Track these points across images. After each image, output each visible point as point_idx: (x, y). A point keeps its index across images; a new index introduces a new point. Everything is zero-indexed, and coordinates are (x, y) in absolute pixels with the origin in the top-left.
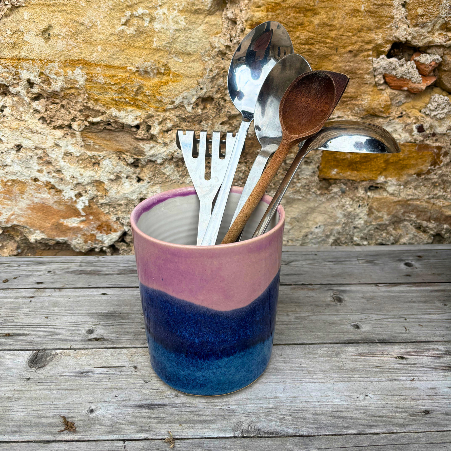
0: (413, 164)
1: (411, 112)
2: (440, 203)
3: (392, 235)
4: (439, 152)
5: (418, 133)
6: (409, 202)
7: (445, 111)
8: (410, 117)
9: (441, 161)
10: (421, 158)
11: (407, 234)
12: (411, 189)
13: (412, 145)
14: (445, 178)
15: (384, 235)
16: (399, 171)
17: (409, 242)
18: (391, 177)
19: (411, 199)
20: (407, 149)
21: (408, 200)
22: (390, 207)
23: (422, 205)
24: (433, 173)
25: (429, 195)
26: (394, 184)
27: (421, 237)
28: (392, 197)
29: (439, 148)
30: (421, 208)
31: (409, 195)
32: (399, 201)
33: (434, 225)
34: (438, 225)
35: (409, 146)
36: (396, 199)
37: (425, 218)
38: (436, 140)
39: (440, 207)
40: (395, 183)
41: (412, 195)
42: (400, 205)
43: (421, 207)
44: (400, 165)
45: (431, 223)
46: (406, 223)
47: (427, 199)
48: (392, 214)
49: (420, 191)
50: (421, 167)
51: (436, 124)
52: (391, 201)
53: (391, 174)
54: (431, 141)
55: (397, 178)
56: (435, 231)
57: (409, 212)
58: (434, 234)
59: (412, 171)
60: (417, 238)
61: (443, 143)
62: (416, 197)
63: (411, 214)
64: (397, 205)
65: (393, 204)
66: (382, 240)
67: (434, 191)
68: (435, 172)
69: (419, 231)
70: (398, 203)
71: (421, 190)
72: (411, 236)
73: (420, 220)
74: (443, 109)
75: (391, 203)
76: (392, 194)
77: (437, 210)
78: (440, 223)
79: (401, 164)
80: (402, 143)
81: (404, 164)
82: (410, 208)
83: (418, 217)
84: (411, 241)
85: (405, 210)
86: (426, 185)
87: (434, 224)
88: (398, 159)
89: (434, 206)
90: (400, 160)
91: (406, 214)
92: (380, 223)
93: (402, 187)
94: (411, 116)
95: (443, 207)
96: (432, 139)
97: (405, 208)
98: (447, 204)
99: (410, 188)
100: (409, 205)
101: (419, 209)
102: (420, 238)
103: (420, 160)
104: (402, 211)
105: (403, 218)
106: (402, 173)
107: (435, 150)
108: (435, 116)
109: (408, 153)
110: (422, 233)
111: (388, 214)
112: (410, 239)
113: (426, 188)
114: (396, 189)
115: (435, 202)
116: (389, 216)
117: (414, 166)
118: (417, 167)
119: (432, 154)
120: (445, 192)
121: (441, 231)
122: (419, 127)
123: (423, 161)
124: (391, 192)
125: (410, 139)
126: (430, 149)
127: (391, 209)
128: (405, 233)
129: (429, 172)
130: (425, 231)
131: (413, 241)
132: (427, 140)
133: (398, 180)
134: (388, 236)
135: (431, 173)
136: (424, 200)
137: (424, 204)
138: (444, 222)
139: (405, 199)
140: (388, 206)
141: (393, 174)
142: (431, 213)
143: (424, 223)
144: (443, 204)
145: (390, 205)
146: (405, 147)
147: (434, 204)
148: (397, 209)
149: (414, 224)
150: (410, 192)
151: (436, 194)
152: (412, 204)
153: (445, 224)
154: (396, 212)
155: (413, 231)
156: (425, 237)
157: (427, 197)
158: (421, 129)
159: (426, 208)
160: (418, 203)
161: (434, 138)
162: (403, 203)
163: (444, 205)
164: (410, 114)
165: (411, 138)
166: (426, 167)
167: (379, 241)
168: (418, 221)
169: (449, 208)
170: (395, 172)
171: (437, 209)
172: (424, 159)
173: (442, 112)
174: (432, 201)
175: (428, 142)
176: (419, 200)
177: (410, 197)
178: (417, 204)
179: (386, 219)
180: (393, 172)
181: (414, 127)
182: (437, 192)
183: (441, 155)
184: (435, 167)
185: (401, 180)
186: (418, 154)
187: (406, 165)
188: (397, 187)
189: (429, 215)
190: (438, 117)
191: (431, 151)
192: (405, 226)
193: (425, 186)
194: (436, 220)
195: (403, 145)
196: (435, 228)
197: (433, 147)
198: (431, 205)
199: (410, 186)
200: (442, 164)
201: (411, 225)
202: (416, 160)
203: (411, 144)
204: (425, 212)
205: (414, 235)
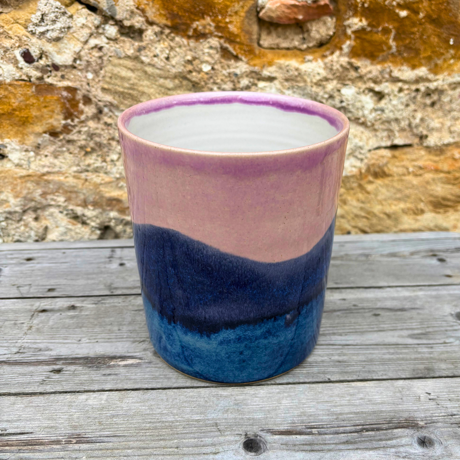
0: (36, 117)
1: (11, 29)
2: (95, 178)
3: (31, 229)
4: (74, 96)
5: (27, 64)
6: (45, 178)
7: (58, 25)
8: (11, 38)
9: (82, 112)
10: (45, 107)
11: (57, 227)
12: (48, 158)
13: (25, 85)
14: (97, 139)
15: (22, 228)
16: (21, 129)
17: (60, 238)
18: (9, 138)
19: (49, 173)
20: (19, 91)
21: (44, 175)
22: (17, 185)
23: (68, 182)
24: (75, 131)
25: (78, 165)
26: (17, 150)
27: (78, 231)
28: (18, 170)
29: (72, 90)
30: (68, 187)
31: (44, 166)
32: (29, 176)
33: (94, 213)
34: (101, 213)
35: (20, 86)
36: (24, 173)
37: (79, 202)
38: (63, 77)
39: (97, 186)
40: (18, 147)
41: (49, 167)
42: (32, 181)
43: (67, 184)
44: (17, 119)
45: (89, 209)
46: (52, 210)
47: (75, 172)
48: (22, 195)
49: (63, 161)
50: (50, 121)
51: (49, 48)
52: (15, 176)
53: (8, 133)
54: (55, 79)
55: (19, 139)
56: (98, 221)
57: (53, 193)
58: (97, 226)
59: (39, 129)
60: (73, 233)
61: (75, 82)
62: (56, 169)
63: (58, 196)
64: (26, 182)
65: (19, 181)
66: (20, 236)
67: (85, 160)
68: (77, 129)
69: (75, 222)
70: (27, 178)
71: (65, 159)
72: (62, 229)
73: (73, 204)
74: (54, 22)
75: (15, 179)
76: (18, 165)
77: (91, 190)
78: (104, 210)
79: (17, 116)
80: (8, 81)
81: (23, 117)
82: (51, 186)
83: (68, 200)
84: (63, 238)
85: (43, 189)
86: (71, 151)
87: (93, 210)
88: (11, 108)
89: (87, 183)
90: (14, 110)
91: (49, 197)
92: (7, 209)
93: (32, 154)
94: (13, 36)
95: (101, 184)
96: (56, 76)
97: (44, 187)
98: (107, 179)
99: (46, 156)
100: (48, 182)
101: (66, 188)
102: (77, 233)
103: (45, 110)
104: (39, 191)
105: (44, 202)
106: (25, 132)
107: (65, 94)
108: (43, 33)
109: (22, 98)
110: (79, 225)
111: (16, 197)
112: (62, 235)
113: (71, 155)
114: (22, 157)
115: (88, 178)
116: (19, 199)
117: (39, 119)
118: (44, 122)
119: (58, 100)
120: (105, 161)
121: (110, 221)
122: (24, 53)
123: (50, 111)
124: (16, 161)
125: (17, 75)
126: (56, 92)
127: (19, 188)
128: (54, 226)
129: (66, 129)
130: (84, 223)
131: (68, 238)
132: (48, 77)
133: (22, 142)
134: (27, 230)
135: (72, 131)
136: (70, 174)
137: (71, 181)
138: (108, 208)
139: (38, 173)
140: (12, 183)
141: (12, 133)
142: (84, 194)
143: (79, 210)
144: (103, 180)
145: (15, 182)
146: (15, 89)
147: (86, 180)
148: (29, 189)
149: (65, 212)
150: (46, 161)
151: (89, 165)
152: (52, 180)
153: (112, 210)
154: (28, 193)
155: (64, 221)
156: (85, 231)
157: (75, 169)
158: (28, 57)
159: (74, 187)
160: (62, 178)
161: (59, 74)
162: (36, 178)
163: (103, 182)
164: (10, 32)
165: (20, 73)
166: (58, 121)
167: (16, 238)
168: (71, 207)
169: (112, 187)
170: (15, 130)
171: (91, 187)
172: (50, 108)
173: (52, 27)
174: (83, 175)
175: (49, 80)
176: (63, 174)
177: (46, 170)
178: (59, 180)
179: (14, 204)
180: (11, 130)
181: (17, 53)
182: (92, 161)
183: (78, 102)
184: (73, 120)
185: (27, 142)
186: (39, 100)
187: (27, 118)
188: (24, 153)
189: (82, 197)
190: (48, 35)
191: (57, 94)
192: (51, 215)
193: (71, 153)
194: (95, 204)
195: (10, 85)
196: (97, 217)
197: (60, 88)
198: (83, 181)
199: (46, 153)
200: (83, 117)
201: (61, 212)
202: (39, 110)
203: (23, 83)
204: (76, 192)
205: (67, 228)
